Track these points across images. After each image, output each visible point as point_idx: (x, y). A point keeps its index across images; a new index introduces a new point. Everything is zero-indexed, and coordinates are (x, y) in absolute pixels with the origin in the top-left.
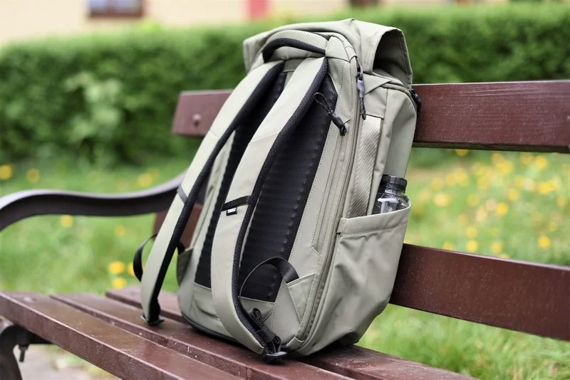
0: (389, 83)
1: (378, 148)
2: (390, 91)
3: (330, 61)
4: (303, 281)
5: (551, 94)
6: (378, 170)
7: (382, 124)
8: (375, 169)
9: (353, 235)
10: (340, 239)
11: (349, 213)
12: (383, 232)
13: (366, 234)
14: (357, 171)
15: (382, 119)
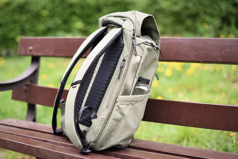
0: (146, 42)
1: (137, 69)
2: (146, 45)
3: (124, 30)
4: (99, 120)
5: (192, 43)
6: (136, 78)
7: (141, 59)
8: (135, 77)
9: (122, 103)
10: (116, 104)
11: (122, 94)
12: (135, 103)
13: (128, 103)
14: (127, 77)
15: (141, 57)
